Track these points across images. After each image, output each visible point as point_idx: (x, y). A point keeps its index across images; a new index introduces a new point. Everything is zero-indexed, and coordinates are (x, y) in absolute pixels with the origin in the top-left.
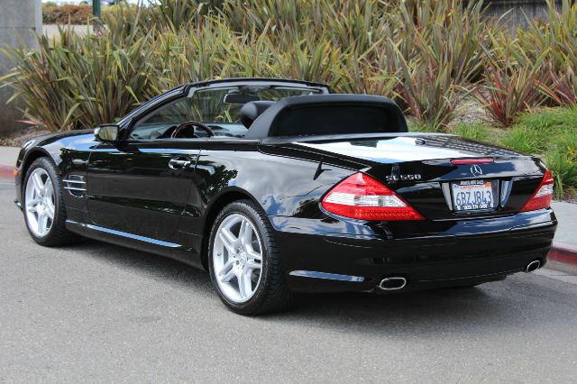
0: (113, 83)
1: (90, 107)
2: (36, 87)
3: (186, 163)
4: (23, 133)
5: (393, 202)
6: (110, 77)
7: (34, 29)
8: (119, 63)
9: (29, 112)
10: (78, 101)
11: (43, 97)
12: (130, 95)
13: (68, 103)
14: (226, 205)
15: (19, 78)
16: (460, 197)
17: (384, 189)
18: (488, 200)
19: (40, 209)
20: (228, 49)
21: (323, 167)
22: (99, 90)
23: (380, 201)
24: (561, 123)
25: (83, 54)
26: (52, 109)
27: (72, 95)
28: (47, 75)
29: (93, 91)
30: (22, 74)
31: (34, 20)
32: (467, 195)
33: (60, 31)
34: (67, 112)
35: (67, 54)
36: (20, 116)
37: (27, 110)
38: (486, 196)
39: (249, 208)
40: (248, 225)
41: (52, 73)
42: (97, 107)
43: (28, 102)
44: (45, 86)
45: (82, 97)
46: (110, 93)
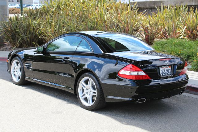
0: (32, 32)
1: (25, 38)
2: (8, 33)
3: (68, 60)
4: (4, 46)
5: (142, 73)
6: (31, 30)
7: (7, 15)
8: (34, 26)
9: (6, 40)
10: (21, 37)
11: (10, 36)
12: (37, 35)
13: (18, 38)
14: (83, 74)
15: (2, 30)
16: (162, 71)
17: (139, 69)
18: (170, 72)
19: (16, 73)
20: (66, 21)
21: (118, 62)
22: (28, 34)
23: (138, 74)
24: (166, 44)
25: (22, 23)
26: (13, 39)
27: (19, 35)
28: (12, 29)
29: (26, 34)
30: (3, 29)
31: (6, 12)
32: (164, 71)
33: (15, 16)
34: (18, 41)
35: (17, 23)
36: (3, 41)
37: (5, 39)
38: (169, 71)
39: (91, 75)
40: (91, 81)
41: (13, 28)
42: (27, 39)
43: (6, 37)
44: (11, 32)
45: (22, 36)
46: (31, 34)
